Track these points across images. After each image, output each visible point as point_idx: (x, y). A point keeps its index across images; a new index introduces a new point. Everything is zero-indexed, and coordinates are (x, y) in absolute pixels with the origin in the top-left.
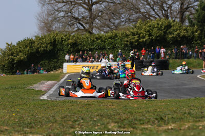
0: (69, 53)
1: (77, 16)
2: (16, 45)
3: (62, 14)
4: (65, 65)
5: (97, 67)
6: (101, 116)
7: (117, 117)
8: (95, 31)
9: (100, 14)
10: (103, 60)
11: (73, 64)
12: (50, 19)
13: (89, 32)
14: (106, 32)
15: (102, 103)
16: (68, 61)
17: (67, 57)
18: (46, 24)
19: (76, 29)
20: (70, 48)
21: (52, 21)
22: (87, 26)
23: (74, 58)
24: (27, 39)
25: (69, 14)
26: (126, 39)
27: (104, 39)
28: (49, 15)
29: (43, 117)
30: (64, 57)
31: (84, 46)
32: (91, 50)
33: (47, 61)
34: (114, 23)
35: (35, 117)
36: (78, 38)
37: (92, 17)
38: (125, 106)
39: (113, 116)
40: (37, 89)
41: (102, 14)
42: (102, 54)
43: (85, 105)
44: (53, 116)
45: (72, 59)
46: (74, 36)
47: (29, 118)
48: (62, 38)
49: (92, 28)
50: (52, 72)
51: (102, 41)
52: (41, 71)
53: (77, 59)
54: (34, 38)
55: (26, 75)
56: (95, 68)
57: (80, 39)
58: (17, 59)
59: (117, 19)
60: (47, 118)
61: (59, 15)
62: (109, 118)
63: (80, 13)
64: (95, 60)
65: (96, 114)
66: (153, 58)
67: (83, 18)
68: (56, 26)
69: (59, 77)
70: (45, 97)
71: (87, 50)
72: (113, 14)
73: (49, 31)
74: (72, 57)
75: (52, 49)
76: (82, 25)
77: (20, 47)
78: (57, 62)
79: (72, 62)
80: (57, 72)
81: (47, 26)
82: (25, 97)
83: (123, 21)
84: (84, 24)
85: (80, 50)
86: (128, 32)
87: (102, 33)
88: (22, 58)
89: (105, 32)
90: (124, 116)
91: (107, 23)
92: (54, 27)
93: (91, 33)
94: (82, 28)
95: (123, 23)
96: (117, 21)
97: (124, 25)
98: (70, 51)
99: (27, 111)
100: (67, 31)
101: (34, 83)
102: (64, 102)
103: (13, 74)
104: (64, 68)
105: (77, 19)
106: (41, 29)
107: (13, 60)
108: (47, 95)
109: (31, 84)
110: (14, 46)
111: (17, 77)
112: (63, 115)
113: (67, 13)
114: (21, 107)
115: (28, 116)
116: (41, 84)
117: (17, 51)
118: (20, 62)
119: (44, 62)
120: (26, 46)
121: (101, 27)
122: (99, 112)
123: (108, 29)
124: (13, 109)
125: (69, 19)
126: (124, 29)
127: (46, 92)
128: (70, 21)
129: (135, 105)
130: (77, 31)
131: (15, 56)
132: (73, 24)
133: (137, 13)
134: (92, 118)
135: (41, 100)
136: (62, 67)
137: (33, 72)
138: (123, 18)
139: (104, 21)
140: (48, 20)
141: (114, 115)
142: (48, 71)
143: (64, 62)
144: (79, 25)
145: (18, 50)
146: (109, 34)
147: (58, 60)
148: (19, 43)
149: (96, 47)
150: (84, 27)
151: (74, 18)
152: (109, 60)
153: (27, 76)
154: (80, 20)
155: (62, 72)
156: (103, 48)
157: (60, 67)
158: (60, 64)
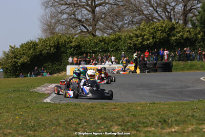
0: (73, 55)
1: (80, 18)
2: (19, 48)
3: (65, 16)
4: (69, 67)
6: (105, 119)
7: (121, 120)
8: (98, 33)
9: (103, 16)
10: (107, 62)
12: (53, 21)
13: (93, 34)
14: (110, 34)
15: (106, 106)
16: (72, 64)
17: (70, 60)
18: (49, 26)
19: (79, 31)
20: (74, 50)
21: (55, 23)
22: (90, 28)
23: (77, 61)
24: (30, 41)
25: (73, 16)
26: (129, 41)
27: (107, 42)
28: (52, 17)
29: (46, 120)
30: (68, 59)
31: (87, 48)
32: (94, 52)
33: (50, 64)
34: (117, 26)
35: (38, 120)
36: (81, 40)
37: (96, 20)
38: (129, 109)
39: (116, 119)
40: (40, 92)
41: (105, 16)
42: (106, 56)
43: (88, 108)
44: (56, 120)
45: (75, 62)
46: (77, 38)
47: (33, 121)
48: (65, 41)
49: (95, 31)
50: (56, 75)
51: (105, 43)
52: (45, 74)
53: (80, 61)
54: (37, 41)
55: (29, 77)
57: (83, 41)
58: (20, 62)
59: (120, 21)
60: (51, 121)
61: (62, 17)
62: (112, 121)
63: (83, 15)
64: (98, 63)
65: (99, 116)
66: (157, 60)
67: (86, 20)
68: (60, 28)
70: (48, 100)
71: (90, 53)
72: (116, 16)
73: (52, 33)
74: (75, 59)
75: (55, 52)
76: (85, 27)
77: (23, 50)
78: (60, 65)
79: (75, 64)
80: (60, 75)
81: (50, 28)
82: (29, 100)
83: (126, 23)
84: (87, 26)
85: (83, 53)
86: (131, 34)
87: (106, 35)
88: (26, 60)
89: (108, 34)
90: (127, 119)
91: (110, 25)
92: (57, 29)
93: (94, 36)
94: (86, 30)
95: (127, 25)
96: (120, 24)
97: (127, 27)
98: (73, 53)
99: (30, 115)
100: (70, 34)
101: (38, 86)
102: (67, 105)
103: (16, 77)
104: (67, 71)
105: (80, 21)
106: (45, 31)
107: (16, 63)
108: (51, 97)
109: (34, 87)
110: (17, 48)
111: (21, 79)
112: (66, 118)
113: (71, 16)
114: (24, 110)
115: (31, 119)
116: (45, 87)
117: (20, 54)
118: (23, 64)
119: (47, 64)
120: (30, 49)
121: (104, 29)
122: (103, 115)
123: (111, 31)
124: (16, 112)
125: (73, 22)
126: (128, 31)
127: (49, 95)
128: (73, 24)
129: (139, 108)
130: (80, 33)
131: (18, 59)
132: (76, 27)
133: (140, 15)
134: (95, 121)
135: (45, 103)
137: (37, 75)
138: (126, 20)
139: (108, 23)
140: (51, 22)
141: (118, 118)
142: (51, 74)
143: (68, 64)
144: (82, 27)
145: (22, 53)
146: (112, 36)
147: (61, 63)
148: (22, 46)
149: (99, 49)
150: (87, 29)
151: (77, 20)
152: (112, 62)
153: (30, 79)
154: (83, 22)
155: (65, 75)
156: (106, 51)
157: (63, 70)
158: (64, 67)
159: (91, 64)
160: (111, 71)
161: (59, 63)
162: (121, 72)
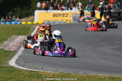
4: (37, 12)
5: (68, 14)
10: (74, 8)
11: (44, 11)
16: (40, 9)
17: (39, 5)
30: (36, 4)
33: (19, 8)
56: (66, 15)
69: (29, 29)
74: (44, 4)
78: (29, 10)
79: (43, 10)
104: (35, 16)
119: (16, 9)
136: (33, 14)
147: (30, 7)
157: (31, 15)
158: (32, 11)
159: (58, 9)
160: (77, 18)
161: (28, 8)
162: (87, 21)
